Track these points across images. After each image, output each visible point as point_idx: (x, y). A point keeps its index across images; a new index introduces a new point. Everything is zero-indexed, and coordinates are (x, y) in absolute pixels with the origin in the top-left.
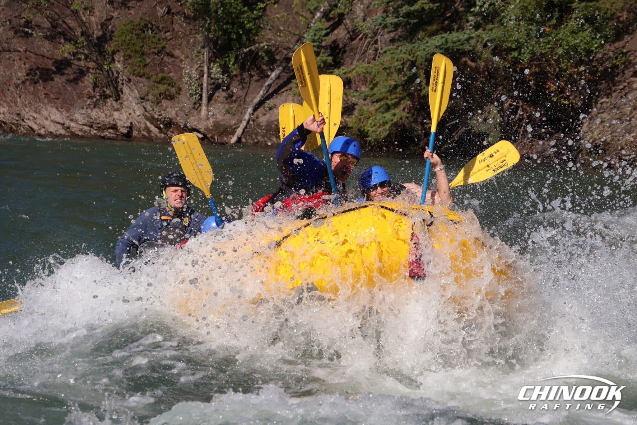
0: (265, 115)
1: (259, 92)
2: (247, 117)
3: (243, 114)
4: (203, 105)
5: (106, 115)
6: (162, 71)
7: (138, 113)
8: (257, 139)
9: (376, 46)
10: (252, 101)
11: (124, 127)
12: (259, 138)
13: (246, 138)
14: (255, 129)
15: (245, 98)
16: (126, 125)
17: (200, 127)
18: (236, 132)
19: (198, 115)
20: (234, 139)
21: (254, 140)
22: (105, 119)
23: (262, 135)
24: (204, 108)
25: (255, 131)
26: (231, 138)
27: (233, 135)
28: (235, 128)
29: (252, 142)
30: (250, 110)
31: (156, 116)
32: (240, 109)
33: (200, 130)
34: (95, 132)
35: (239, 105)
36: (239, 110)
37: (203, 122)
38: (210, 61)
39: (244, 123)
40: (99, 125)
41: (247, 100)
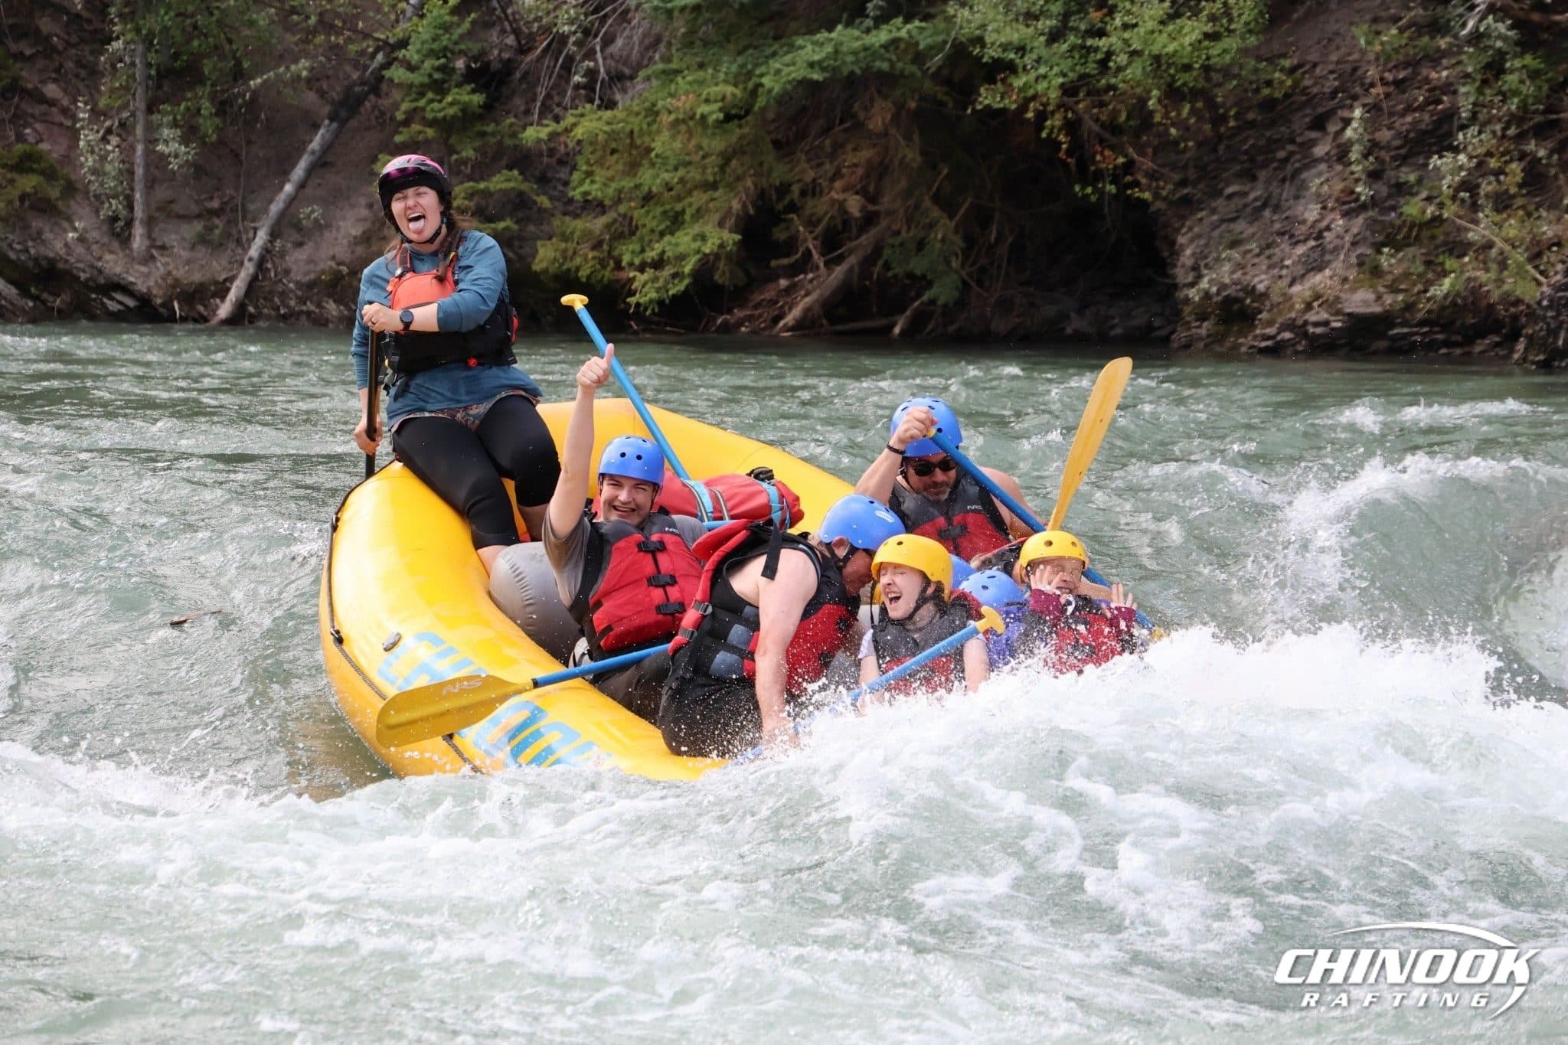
0: (299, 245)
1: (282, 188)
2: (254, 251)
3: (243, 245)
4: (137, 223)
6: (21, 138)
8: (288, 306)
9: (592, 64)
10: (266, 211)
12: (292, 303)
13: (256, 307)
14: (280, 281)
15: (243, 205)
17: (132, 279)
18: (228, 290)
19: (123, 250)
20: (224, 310)
21: (278, 309)
23: (297, 298)
24: (138, 230)
25: (280, 287)
26: (218, 307)
27: (223, 298)
28: (226, 280)
29: (273, 313)
30: (262, 237)
31: (13, 255)
32: (234, 232)
33: (131, 288)
35: (229, 222)
36: (230, 235)
37: (137, 267)
38: (150, 109)
39: (248, 269)
41: (251, 207)
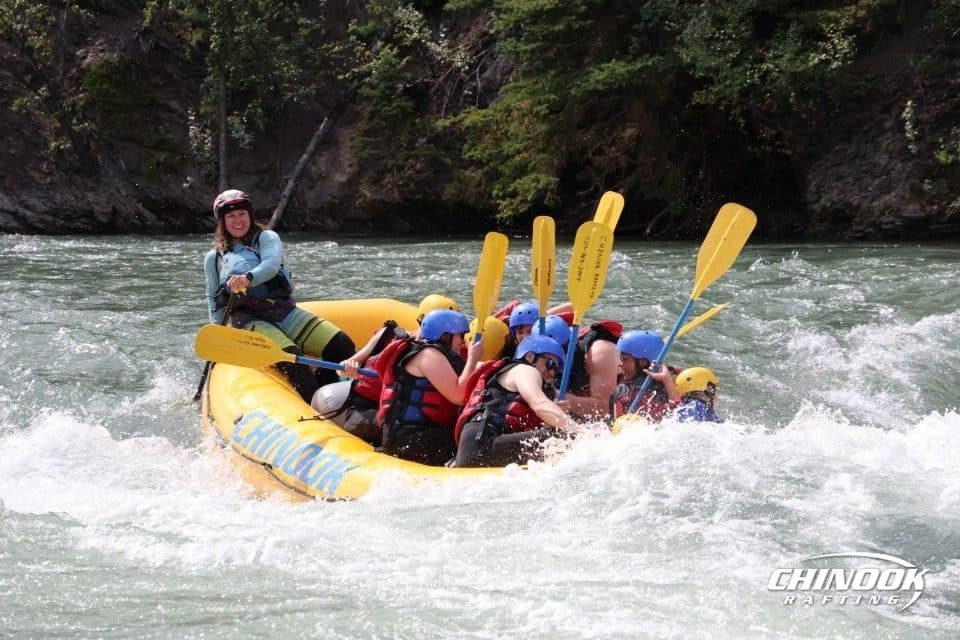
0: (311, 188)
1: (301, 156)
2: (286, 192)
3: (280, 189)
4: (222, 177)
5: (76, 197)
6: (157, 131)
7: (124, 193)
8: (305, 223)
9: (474, 84)
10: (293, 169)
11: (104, 213)
12: (308, 221)
13: (288, 223)
14: (301, 208)
15: (280, 166)
16: (105, 211)
18: (272, 214)
21: (300, 224)
22: (75, 204)
23: (311, 218)
24: (222, 182)
25: (301, 212)
27: (269, 219)
28: (271, 209)
29: (297, 227)
30: (291, 184)
31: (153, 197)
32: (275, 182)
34: (61, 222)
35: (272, 176)
36: (273, 183)
38: (228, 114)
39: (284, 202)
40: (68, 213)
41: (285, 167)
